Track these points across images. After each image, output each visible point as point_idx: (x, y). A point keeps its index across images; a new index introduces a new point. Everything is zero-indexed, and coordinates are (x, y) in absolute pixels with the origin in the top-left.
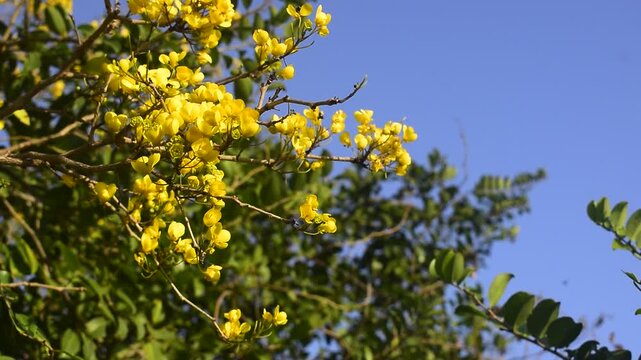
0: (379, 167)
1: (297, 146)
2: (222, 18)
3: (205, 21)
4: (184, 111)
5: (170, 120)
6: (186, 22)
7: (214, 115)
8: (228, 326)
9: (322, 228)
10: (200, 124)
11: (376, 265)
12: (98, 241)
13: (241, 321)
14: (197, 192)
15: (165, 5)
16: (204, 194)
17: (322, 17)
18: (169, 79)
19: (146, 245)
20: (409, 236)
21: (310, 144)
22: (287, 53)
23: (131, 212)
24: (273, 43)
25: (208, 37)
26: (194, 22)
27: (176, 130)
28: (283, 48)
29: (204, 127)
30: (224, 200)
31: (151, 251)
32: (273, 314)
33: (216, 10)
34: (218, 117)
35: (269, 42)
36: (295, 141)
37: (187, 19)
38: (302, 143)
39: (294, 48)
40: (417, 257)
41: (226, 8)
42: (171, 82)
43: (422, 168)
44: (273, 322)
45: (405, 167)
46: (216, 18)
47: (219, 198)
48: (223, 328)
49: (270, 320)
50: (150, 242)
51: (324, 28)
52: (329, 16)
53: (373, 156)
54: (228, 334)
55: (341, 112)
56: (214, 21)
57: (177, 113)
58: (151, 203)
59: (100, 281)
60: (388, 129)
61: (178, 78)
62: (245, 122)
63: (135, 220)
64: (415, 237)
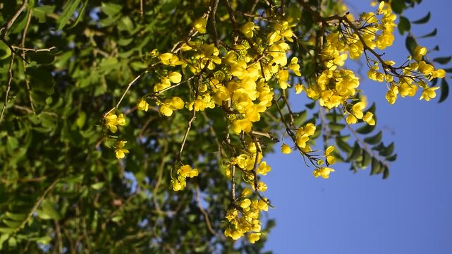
0: (229, 218)
1: (240, 158)
2: (326, 100)
3: (323, 88)
4: (248, 79)
5: (241, 69)
6: (321, 73)
7: (246, 101)
8: (114, 117)
9: (175, 181)
10: (241, 91)
11: (192, 218)
12: (185, 22)
13: (118, 126)
14: (197, 91)
15: (334, 59)
16: (197, 96)
17: (327, 172)
18: (279, 65)
19: (164, 56)
20: (213, 240)
21: (242, 167)
22: (300, 149)
23: (188, 44)
24: (305, 138)
25: (313, 90)
26: (322, 80)
27: (235, 74)
28: (303, 145)
29: (237, 94)
30: (193, 110)
31: (160, 60)
32: (123, 148)
33: (330, 94)
34: (244, 103)
35: (306, 135)
36: (243, 157)
37: (323, 75)
38: (242, 161)
39: (304, 153)
40: (198, 246)
41: (333, 102)
42: (276, 66)
43: (262, 247)
44: (118, 148)
45: (231, 236)
46: (325, 95)
47: (193, 106)
48: (112, 113)
49: (120, 146)
50: (167, 59)
51: (319, 174)
52: (327, 177)
53: (235, 213)
54: (108, 117)
55: (266, 188)
56: (323, 94)
57: (247, 74)
58: (198, 57)
59: (157, 25)
60: (256, 222)
61: (280, 71)
62: (241, 123)
63: (182, 47)
64: (214, 244)
